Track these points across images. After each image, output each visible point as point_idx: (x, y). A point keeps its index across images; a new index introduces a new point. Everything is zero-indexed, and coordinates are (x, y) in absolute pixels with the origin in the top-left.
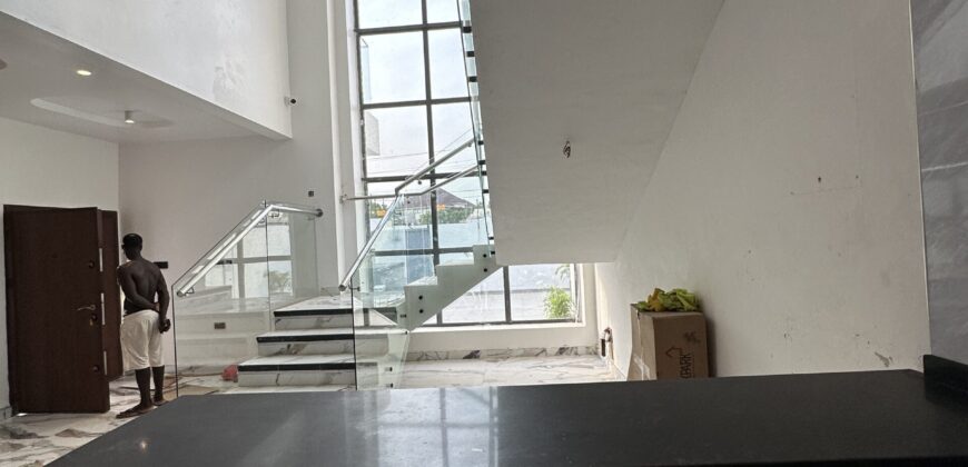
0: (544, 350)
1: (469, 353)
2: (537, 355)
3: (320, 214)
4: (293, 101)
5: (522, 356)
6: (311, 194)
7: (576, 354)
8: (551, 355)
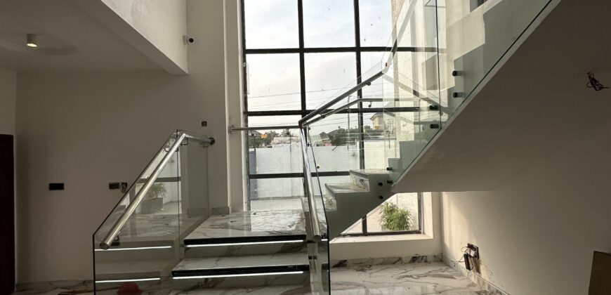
0: (400, 259)
1: (337, 263)
2: (394, 263)
3: (213, 142)
4: (191, 40)
5: (382, 264)
6: (204, 124)
7: (426, 261)
8: (406, 263)
